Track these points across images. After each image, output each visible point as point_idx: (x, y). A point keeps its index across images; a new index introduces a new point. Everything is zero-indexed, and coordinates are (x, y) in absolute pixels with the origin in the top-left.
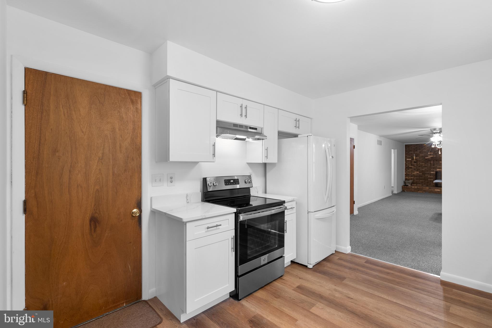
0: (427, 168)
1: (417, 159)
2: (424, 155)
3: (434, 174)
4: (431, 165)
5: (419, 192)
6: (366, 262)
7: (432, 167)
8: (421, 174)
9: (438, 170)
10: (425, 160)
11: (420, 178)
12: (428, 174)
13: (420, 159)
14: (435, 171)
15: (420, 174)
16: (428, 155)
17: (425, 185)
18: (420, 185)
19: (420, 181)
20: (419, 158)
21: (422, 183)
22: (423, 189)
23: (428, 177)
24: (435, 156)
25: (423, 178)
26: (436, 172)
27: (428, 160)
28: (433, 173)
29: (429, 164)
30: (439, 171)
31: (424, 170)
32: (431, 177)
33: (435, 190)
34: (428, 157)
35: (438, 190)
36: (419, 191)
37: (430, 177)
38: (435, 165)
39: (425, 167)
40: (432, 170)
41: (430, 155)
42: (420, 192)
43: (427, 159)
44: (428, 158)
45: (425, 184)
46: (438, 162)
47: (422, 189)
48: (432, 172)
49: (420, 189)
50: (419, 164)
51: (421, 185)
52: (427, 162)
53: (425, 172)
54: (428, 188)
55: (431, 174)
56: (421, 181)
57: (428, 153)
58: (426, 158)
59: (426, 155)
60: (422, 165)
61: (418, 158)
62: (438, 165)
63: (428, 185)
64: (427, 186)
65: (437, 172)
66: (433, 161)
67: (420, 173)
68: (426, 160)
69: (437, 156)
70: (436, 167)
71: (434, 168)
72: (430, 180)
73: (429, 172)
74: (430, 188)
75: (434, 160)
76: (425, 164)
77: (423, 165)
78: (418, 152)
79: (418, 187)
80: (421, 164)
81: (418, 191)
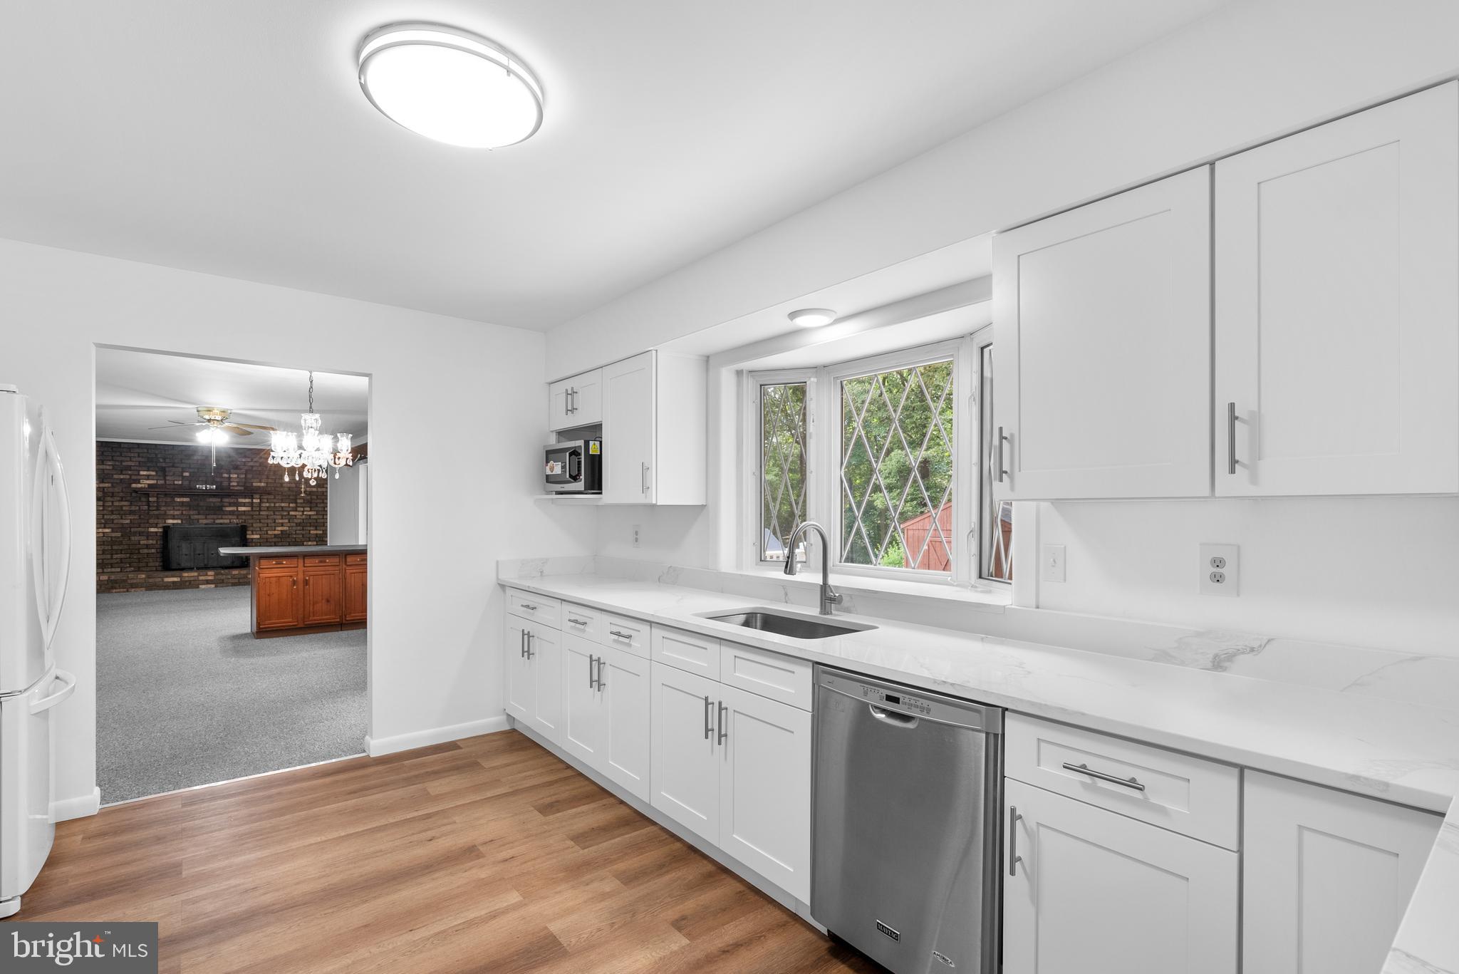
0: (137, 517)
1: (104, 488)
2: (128, 477)
3: (158, 534)
4: (151, 509)
5: (114, 591)
6: (184, 805)
7: (151, 513)
8: (119, 534)
9: (170, 521)
10: (131, 494)
11: (115, 547)
12: (140, 534)
13: (116, 489)
14: (161, 525)
15: (114, 535)
16: (139, 477)
17: (132, 569)
18: (113, 570)
19: (115, 556)
20: (110, 485)
21: (122, 563)
22: (129, 581)
23: (142, 542)
24: (161, 482)
25: (126, 547)
26: (164, 527)
27: (145, 493)
28: (155, 530)
29: (144, 503)
30: (173, 524)
31: (128, 521)
32: (151, 542)
33: (166, 580)
34: (139, 483)
35: (175, 579)
36: (115, 588)
37: (145, 542)
38: (163, 509)
39: (131, 512)
40: (151, 521)
41: (148, 477)
42: (118, 590)
43: (136, 491)
44: (142, 488)
45: (130, 567)
46: (169, 500)
47: (125, 581)
48: (152, 530)
49: (117, 583)
50: (110, 504)
51: (119, 570)
52: (138, 499)
53: (132, 530)
54: (143, 576)
55: (149, 535)
56: (119, 556)
57: (139, 471)
58: (134, 485)
59: (133, 477)
60: (122, 506)
61: (107, 485)
62: (169, 508)
63: (139, 567)
64: (139, 570)
65: (169, 527)
66: (155, 495)
67: (112, 532)
68: (134, 494)
69: (168, 482)
70: (165, 514)
71: (157, 517)
72: (146, 551)
73: (143, 530)
74: (149, 577)
75: (158, 494)
76: (131, 505)
77: (124, 508)
78: (108, 467)
79: (113, 577)
80: (116, 504)
81: (113, 588)
